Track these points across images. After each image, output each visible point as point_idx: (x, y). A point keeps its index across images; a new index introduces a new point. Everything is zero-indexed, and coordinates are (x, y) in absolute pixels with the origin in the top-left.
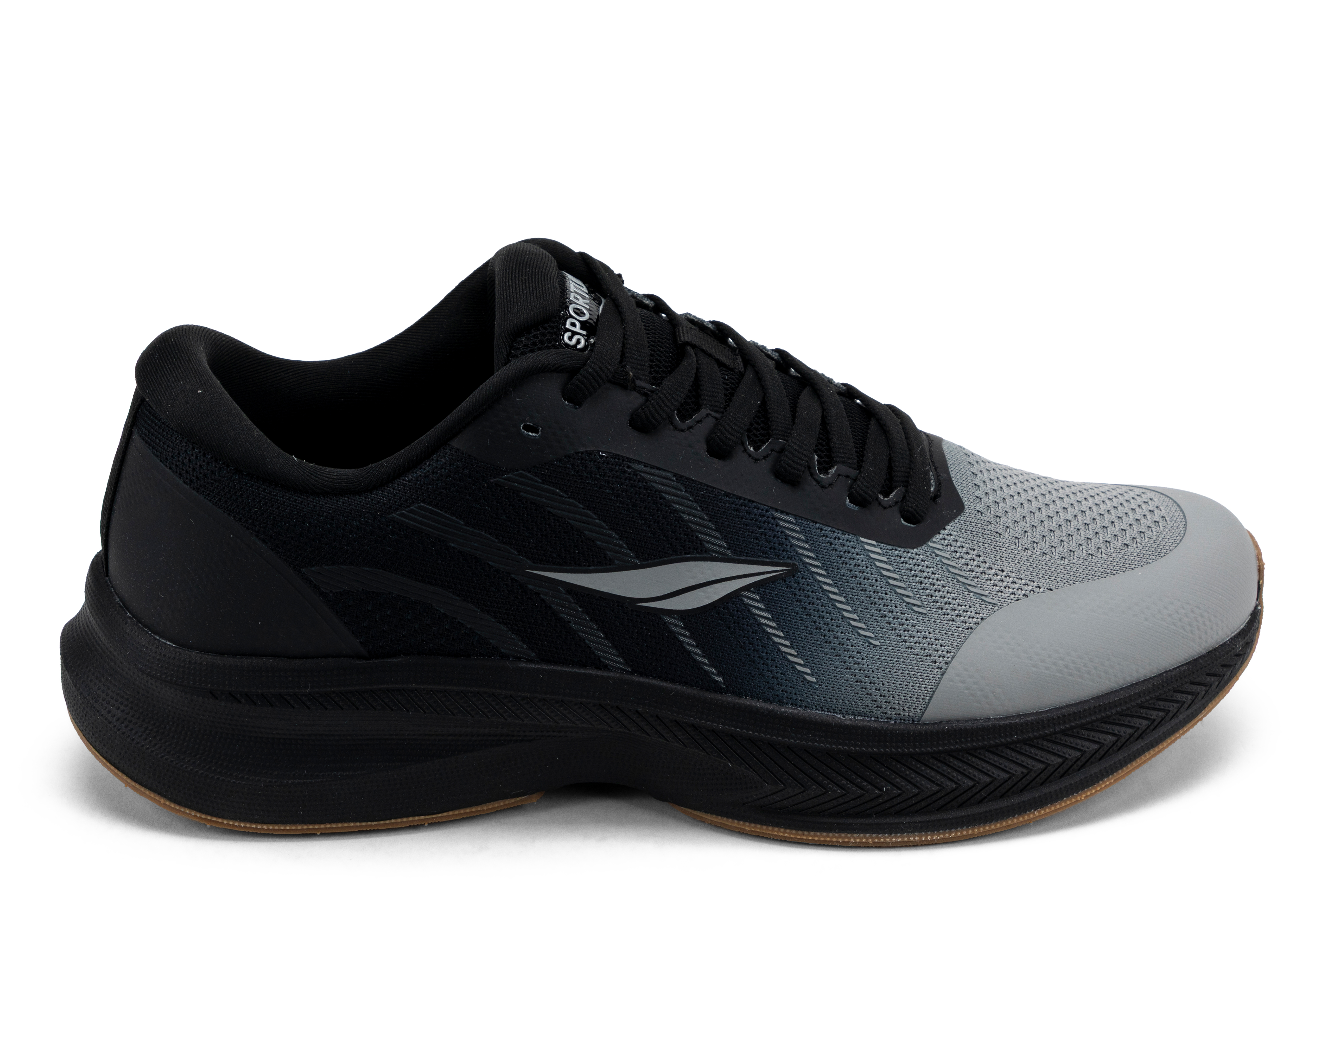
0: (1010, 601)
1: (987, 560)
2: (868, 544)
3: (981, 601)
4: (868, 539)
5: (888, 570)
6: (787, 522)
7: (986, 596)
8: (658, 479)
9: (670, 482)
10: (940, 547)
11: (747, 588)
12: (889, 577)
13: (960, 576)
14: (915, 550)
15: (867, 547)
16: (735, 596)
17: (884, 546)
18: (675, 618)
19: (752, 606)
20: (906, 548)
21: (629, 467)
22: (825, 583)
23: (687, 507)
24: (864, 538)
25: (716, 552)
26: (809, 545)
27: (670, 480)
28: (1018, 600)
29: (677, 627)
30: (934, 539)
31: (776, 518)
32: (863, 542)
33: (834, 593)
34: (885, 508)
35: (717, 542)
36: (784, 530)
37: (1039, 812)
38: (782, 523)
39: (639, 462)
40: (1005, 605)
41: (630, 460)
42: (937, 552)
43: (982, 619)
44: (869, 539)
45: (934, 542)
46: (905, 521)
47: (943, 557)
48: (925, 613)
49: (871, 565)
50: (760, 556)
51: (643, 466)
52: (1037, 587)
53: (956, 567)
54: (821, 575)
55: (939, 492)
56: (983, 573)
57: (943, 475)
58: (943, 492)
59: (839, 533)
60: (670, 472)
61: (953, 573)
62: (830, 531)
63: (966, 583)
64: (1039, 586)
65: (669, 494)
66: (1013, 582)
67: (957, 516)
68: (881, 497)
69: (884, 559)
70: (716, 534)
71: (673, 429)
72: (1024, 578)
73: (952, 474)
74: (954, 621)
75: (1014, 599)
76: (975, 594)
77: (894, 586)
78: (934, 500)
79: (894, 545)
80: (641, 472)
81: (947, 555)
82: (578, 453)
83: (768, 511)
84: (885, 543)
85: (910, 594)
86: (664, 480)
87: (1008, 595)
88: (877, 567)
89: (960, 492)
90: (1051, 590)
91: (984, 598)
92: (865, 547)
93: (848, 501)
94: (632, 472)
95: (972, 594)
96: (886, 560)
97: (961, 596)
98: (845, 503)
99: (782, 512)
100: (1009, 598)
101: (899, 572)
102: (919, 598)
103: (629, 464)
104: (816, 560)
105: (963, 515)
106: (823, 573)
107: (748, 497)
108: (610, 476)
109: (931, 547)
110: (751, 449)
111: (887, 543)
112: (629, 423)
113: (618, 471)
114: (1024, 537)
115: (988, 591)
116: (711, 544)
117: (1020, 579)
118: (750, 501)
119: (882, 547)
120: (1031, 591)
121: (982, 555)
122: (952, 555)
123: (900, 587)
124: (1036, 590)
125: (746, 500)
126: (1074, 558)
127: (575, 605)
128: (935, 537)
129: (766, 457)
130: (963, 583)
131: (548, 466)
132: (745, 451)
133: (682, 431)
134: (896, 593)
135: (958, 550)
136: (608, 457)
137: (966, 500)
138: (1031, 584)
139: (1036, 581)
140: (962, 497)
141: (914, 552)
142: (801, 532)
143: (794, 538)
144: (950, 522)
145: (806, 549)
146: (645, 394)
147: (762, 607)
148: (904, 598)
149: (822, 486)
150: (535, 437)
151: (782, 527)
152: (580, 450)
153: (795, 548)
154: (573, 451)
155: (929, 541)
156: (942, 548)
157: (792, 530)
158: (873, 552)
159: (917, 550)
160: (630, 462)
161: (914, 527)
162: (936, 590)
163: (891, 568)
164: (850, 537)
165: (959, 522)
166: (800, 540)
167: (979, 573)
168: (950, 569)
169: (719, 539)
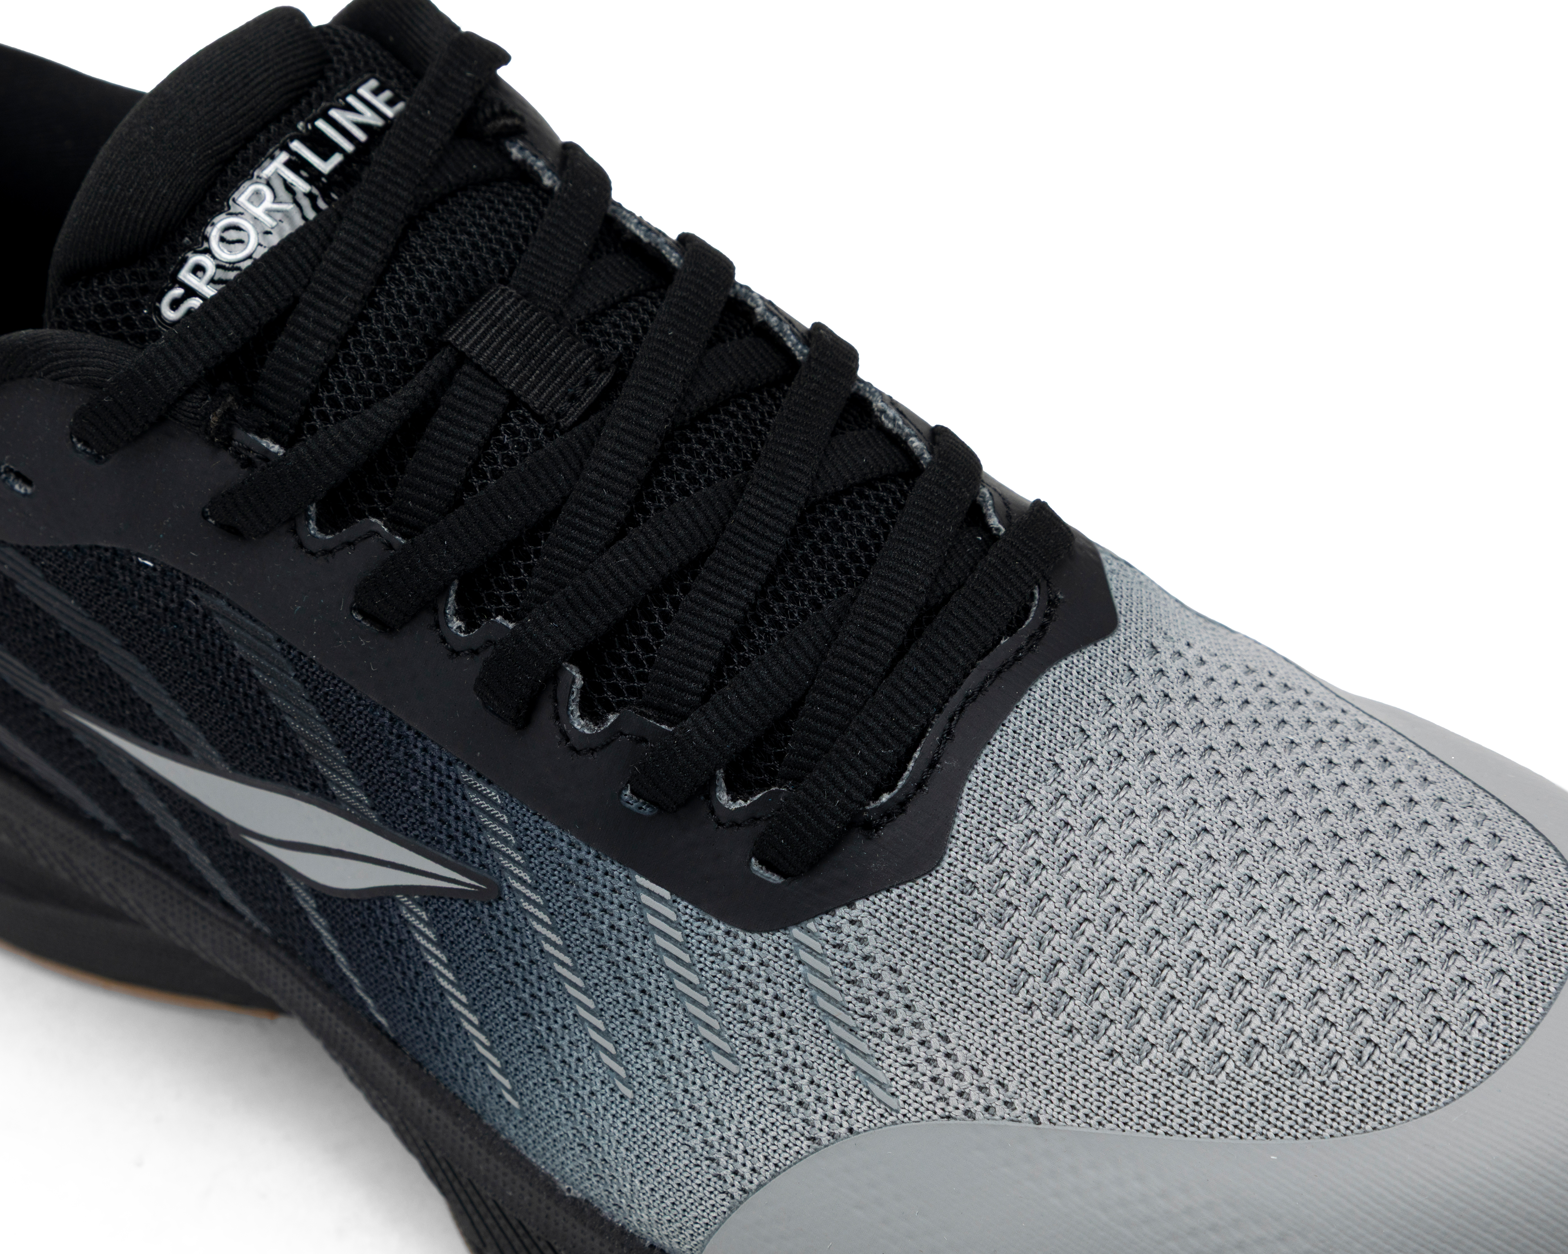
0: (930, 1113)
1: (920, 1005)
2: (650, 893)
3: (865, 1089)
4: (652, 881)
5: (677, 959)
6: (486, 799)
7: (881, 1085)
8: (250, 637)
10: (816, 946)
11: (406, 890)
12: (679, 976)
13: (839, 1022)
14: (756, 936)
15: (645, 899)
17: (686, 907)
18: (299, 885)
19: (414, 927)
20: (735, 926)
21: (195, 598)
22: (547, 939)
23: (297, 708)
24: (647, 877)
25: (352, 808)
26: (523, 858)
27: (270, 646)
28: (949, 1117)
29: (306, 902)
30: (811, 925)
31: (465, 783)
32: (638, 885)
33: (563, 964)
34: (720, 822)
35: (351, 791)
36: (476, 811)
38: (473, 797)
39: (219, 596)
40: (913, 1119)
41: (203, 587)
42: (805, 956)
43: (851, 1130)
44: (657, 884)
45: (809, 931)
46: (761, 862)
47: (813, 970)
48: (736, 1072)
49: (645, 937)
50: (428, 843)
51: (223, 603)
52: (1006, 1103)
53: (836, 1001)
54: (540, 921)
55: (901, 805)
56: (895, 1030)
57: (947, 763)
58: (911, 809)
59: (589, 853)
60: (273, 632)
61: (824, 1011)
62: (571, 844)
63: (845, 1042)
64: (1012, 1103)
65: (264, 673)
66: (956, 1075)
67: (904, 883)
68: (723, 797)
69: (678, 935)
70: (348, 773)
71: (301, 545)
72: (987, 1073)
73: (980, 761)
74: (789, 1111)
75: (940, 1112)
76: (858, 1070)
77: (684, 994)
78: (870, 827)
79: (708, 911)
80: (218, 614)
81: (826, 970)
82: (97, 547)
83: (449, 763)
84: (690, 902)
85: (715, 1024)
86: (259, 644)
87: (931, 1098)
88: (655, 944)
89: (961, 816)
90: (1036, 1120)
91: (874, 1088)
92: (639, 896)
93: (628, 792)
94: (201, 610)
95: (851, 1068)
96: (681, 940)
97: (824, 1065)
98: (620, 793)
99: (479, 776)
100: (931, 1106)
101: (702, 970)
102: (732, 1037)
103: (196, 591)
104: (534, 889)
105: (920, 881)
106: (546, 919)
107: (416, 726)
108: (158, 606)
109: (796, 940)
110: (456, 624)
111: (696, 903)
112: (203, 513)
113: (172, 601)
114: (1043, 976)
115: (891, 1075)
116: (339, 786)
117: (977, 1071)
118: (418, 734)
119: (680, 907)
120: (987, 1109)
121: (913, 991)
122: (837, 971)
123: (694, 1002)
124: (1001, 1110)
125: (409, 728)
126: (1140, 1064)
127: (152, 795)
128: (817, 919)
129: (475, 652)
130: (840, 1039)
131: (50, 554)
132: (437, 625)
133: (313, 554)
134: (684, 1010)
135: (859, 964)
136: (154, 569)
137: (959, 843)
138: (994, 1093)
139: (1012, 1087)
140: (954, 833)
141: (749, 940)
142: (512, 827)
143: (495, 834)
144: (875, 893)
145: (517, 864)
146: (248, 463)
147: (432, 936)
148: (700, 1027)
149: (573, 748)
150: (25, 495)
151: (472, 804)
152: (103, 544)
153: (496, 853)
154: (88, 544)
155: (796, 924)
156: (821, 951)
157: (492, 817)
158: (656, 914)
159: (758, 938)
160: (201, 589)
161: (777, 885)
162: (771, 1035)
163: (686, 958)
164: (614, 867)
165: (899, 896)
166: (506, 841)
167: (885, 1029)
168: (821, 1001)
169: (353, 784)
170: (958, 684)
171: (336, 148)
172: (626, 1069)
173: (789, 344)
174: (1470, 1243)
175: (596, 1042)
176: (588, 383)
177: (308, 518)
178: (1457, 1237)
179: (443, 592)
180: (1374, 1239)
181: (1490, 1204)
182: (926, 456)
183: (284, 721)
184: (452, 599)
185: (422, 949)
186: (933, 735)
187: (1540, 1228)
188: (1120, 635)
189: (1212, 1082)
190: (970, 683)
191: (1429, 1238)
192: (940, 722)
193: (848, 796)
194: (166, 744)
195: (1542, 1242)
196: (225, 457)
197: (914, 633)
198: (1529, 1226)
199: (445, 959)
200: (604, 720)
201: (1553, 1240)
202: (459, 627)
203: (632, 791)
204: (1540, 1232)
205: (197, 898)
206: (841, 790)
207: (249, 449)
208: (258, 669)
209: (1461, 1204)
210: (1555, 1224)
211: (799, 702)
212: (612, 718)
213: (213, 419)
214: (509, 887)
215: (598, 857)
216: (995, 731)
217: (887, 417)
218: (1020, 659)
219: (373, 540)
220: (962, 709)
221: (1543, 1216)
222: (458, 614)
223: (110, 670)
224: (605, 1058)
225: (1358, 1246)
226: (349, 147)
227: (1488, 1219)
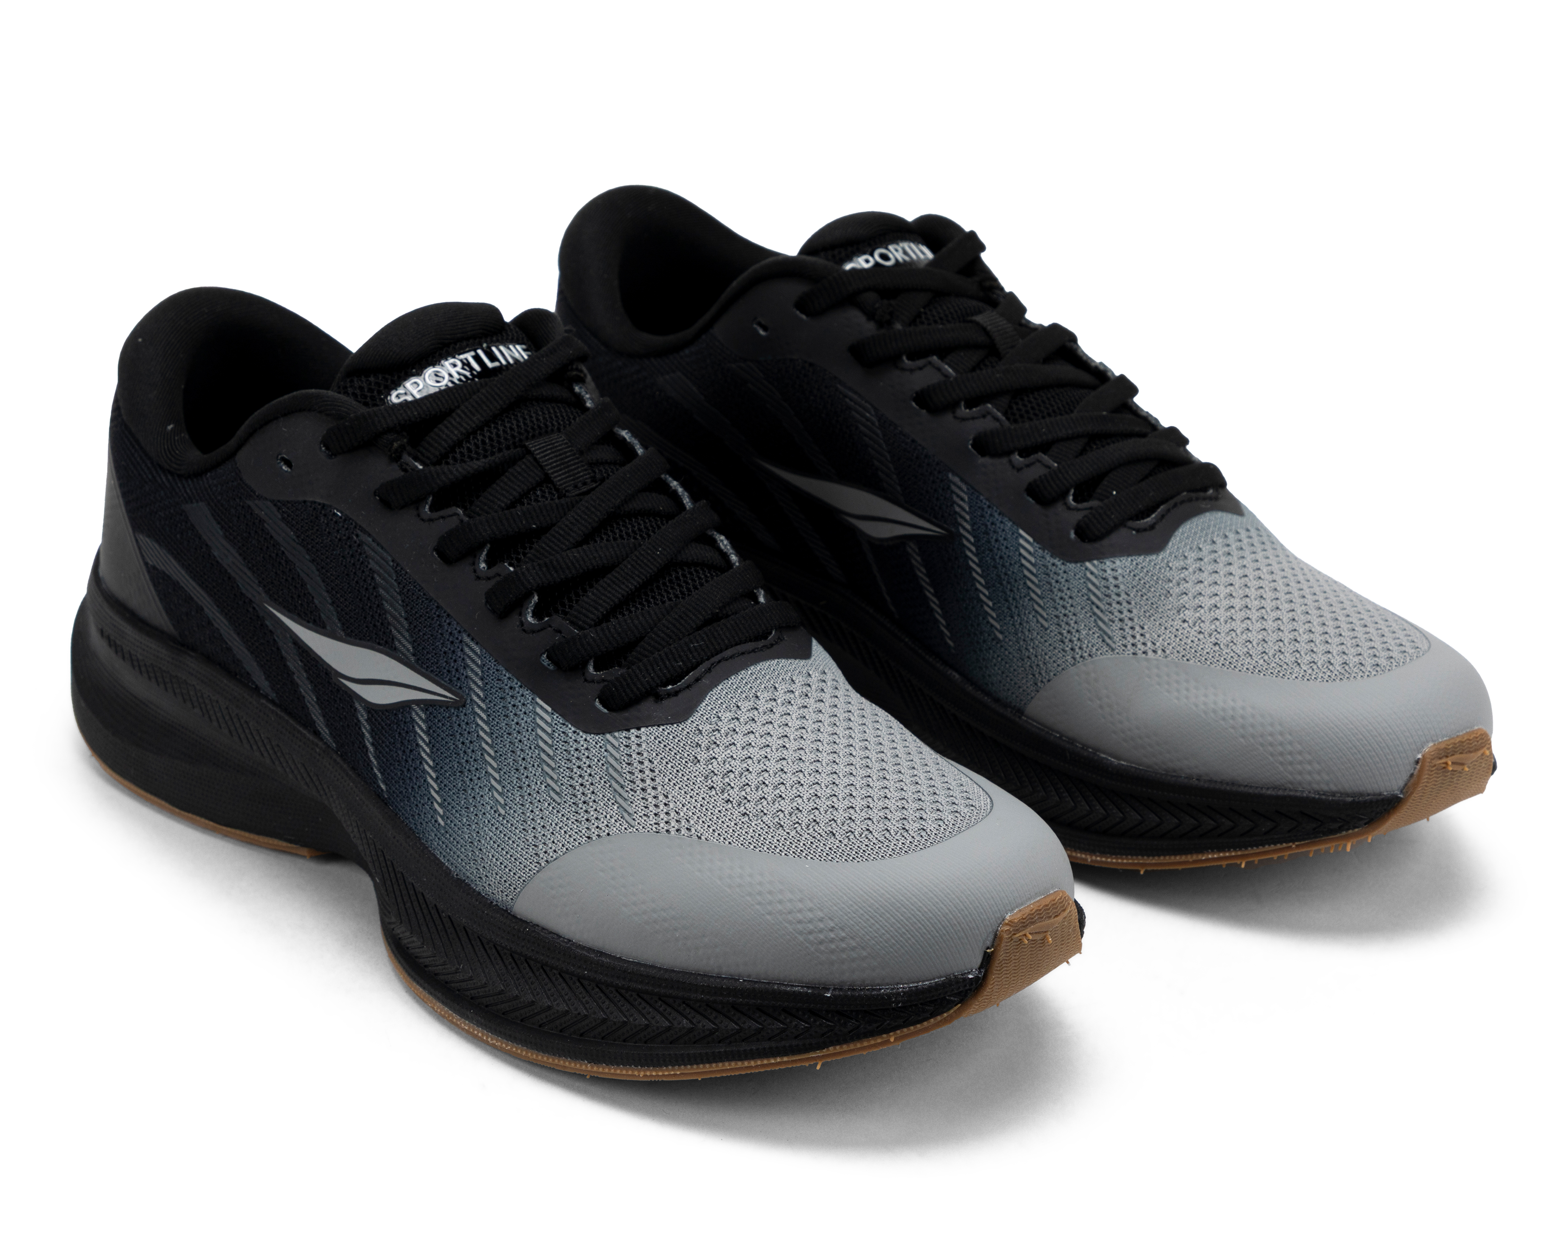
0: (649, 829)
1: (658, 779)
2: (542, 708)
3: (621, 815)
4: (544, 702)
5: (546, 742)
6: (473, 651)
7: (629, 814)
8: (379, 558)
9: (385, 564)
10: (616, 744)
11: (418, 702)
12: (544, 751)
13: (617, 782)
14: (588, 735)
15: (538, 710)
16: (405, 706)
17: (557, 717)
18: (361, 706)
19: (417, 723)
20: (579, 729)
21: (357, 536)
22: (482, 729)
23: (392, 597)
24: (542, 700)
25: (403, 654)
26: (483, 684)
27: (387, 563)
28: (657, 832)
29: (363, 716)
30: (616, 734)
31: (465, 642)
32: (537, 703)
33: (487, 743)
34: (586, 680)
35: (405, 645)
36: (466, 657)
37: (592, 1067)
38: (467, 650)
39: (369, 535)
40: (641, 831)
41: (363, 530)
42: (609, 747)
43: (608, 834)
44: (547, 704)
45: (615, 737)
46: (601, 702)
47: (611, 755)
48: (559, 802)
49: (532, 730)
50: (437, 675)
51: (370, 540)
52: (687, 829)
53: (618, 771)
54: (481, 719)
55: (676, 693)
56: (643, 790)
57: (704, 681)
58: (680, 696)
59: (517, 684)
60: (391, 556)
61: (611, 776)
62: (509, 678)
63: (617, 792)
64: (690, 829)
65: (380, 577)
66: (667, 813)
67: (667, 724)
68: (591, 669)
69: (549, 730)
70: (407, 634)
71: (419, 515)
72: (682, 814)
73: (721, 685)
74: (581, 823)
75: (654, 829)
76: (620, 806)
77: (544, 761)
78: (658, 698)
79: (567, 721)
80: (366, 544)
81: (617, 756)
82: (315, 502)
83: (460, 632)
84: (560, 715)
85: (555, 777)
86: (382, 561)
87: (651, 823)
88: (537, 734)
89: (704, 704)
90: (700, 838)
91: (626, 815)
92: (535, 709)
93: (545, 656)
94: (358, 542)
95: (617, 805)
96: (550, 732)
97: (604, 802)
98: (541, 655)
99: (472, 640)
100: (651, 827)
101: (556, 749)
102: (562, 784)
103: (359, 532)
104: (483, 701)
105: (675, 725)
106: (485, 717)
107: (449, 611)
108: (336, 537)
109: (607, 740)
110: (483, 565)
111: (562, 715)
112: (375, 492)
113: (345, 535)
114: (721, 776)
115: (635, 810)
116: (400, 642)
117: (677, 813)
118: (448, 615)
119: (555, 717)
120: (678, 830)
121: (657, 772)
122: (623, 758)
123: (549, 765)
124: (683, 831)
125: (445, 612)
126: (757, 820)
127: (297, 658)
128: (620, 732)
129: (489, 579)
130: (615, 790)
131: (289, 505)
132: (474, 564)
133: (423, 520)
134: (542, 770)
135: (634, 756)
136: (341, 518)
137: (699, 714)
138: (683, 824)
139: (692, 822)
140: (698, 709)
141: (584, 737)
142: (481, 667)
143: (472, 670)
144: (652, 726)
145: (479, 686)
146: (405, 470)
147: (424, 728)
148: (547, 778)
149: (524, 630)
150: (286, 472)
151: (465, 654)
152: (318, 500)
153: (470, 680)
154: (311, 499)
155: (610, 733)
156: (617, 746)
157: (473, 661)
158: (542, 718)
159: (589, 737)
160: (361, 531)
161: (605, 713)
162: (582, 785)
163: (550, 742)
164: (527, 692)
165: (663, 730)
166: (476, 674)
167: (639, 788)
168: (611, 770)
169: (407, 640)
170: (721, 651)
171: (498, 360)
172: (505, 800)
173: (685, 502)
174: (888, 915)
175: (493, 786)
176: (585, 484)
177: (427, 503)
178: (883, 911)
179: (481, 547)
180: (843, 906)
181: (902, 898)
182: (737, 564)
183: (382, 604)
184: (484, 553)
185: (417, 735)
186: (702, 668)
187: (923, 915)
188: (810, 661)
189: (788, 833)
190: (728, 653)
191: (869, 909)
192: (706, 664)
193: (652, 678)
194: (315, 622)
195: (923, 923)
196: (395, 466)
197: (707, 622)
198: (918, 913)
199: (427, 741)
200: (543, 619)
201: (928, 923)
202: (484, 568)
203: (547, 656)
204: (923, 918)
205: (301, 729)
206: (650, 674)
207: (407, 464)
208: (378, 575)
209: (888, 896)
210: (931, 915)
211: (642, 638)
212: (546, 619)
213: (395, 445)
214: (471, 700)
215: (521, 687)
216: (732, 675)
217: (723, 544)
218: (755, 652)
219: (454, 517)
220: (719, 662)
221: (926, 910)
222: (486, 562)
223: (299, 576)
224: (496, 795)
225: (835, 908)
226: (504, 362)
227: (899, 905)
